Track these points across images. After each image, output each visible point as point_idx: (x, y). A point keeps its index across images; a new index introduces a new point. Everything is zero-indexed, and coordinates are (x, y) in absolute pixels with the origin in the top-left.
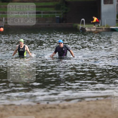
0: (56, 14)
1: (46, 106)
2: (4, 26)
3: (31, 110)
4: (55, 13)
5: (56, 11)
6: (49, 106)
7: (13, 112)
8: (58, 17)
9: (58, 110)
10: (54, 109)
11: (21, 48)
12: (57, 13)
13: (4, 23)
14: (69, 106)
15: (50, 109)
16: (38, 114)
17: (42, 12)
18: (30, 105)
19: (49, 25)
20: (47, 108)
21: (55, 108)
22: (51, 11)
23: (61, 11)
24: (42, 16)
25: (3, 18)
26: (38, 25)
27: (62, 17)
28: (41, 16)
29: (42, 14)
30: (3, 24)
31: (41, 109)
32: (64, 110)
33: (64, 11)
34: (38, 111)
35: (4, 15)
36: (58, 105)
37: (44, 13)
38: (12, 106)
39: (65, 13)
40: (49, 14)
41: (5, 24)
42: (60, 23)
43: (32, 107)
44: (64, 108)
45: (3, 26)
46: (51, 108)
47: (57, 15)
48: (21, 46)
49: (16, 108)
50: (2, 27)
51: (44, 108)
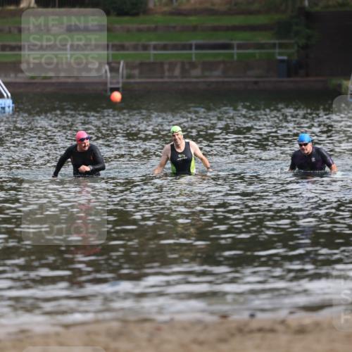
0: (277, 51)
1: (246, 324)
2: (123, 87)
3: (202, 337)
4: (274, 46)
5: (277, 42)
6: (254, 324)
7: (149, 340)
8: (285, 58)
9: (283, 339)
10: (270, 336)
11: (179, 151)
12: (281, 46)
13: (122, 77)
14: (317, 325)
15: (258, 335)
16: (224, 347)
17: (235, 43)
18: (199, 322)
19: (256, 83)
20: (251, 332)
21: (272, 331)
22: (263, 41)
23: (293, 41)
24: (235, 57)
25: (119, 63)
26: (223, 82)
27: (295, 58)
28: (232, 55)
29: (235, 51)
30: (121, 80)
31: (233, 335)
33: (302, 42)
34: (222, 340)
35: (122, 52)
36: (283, 322)
37: (240, 47)
38: (147, 326)
39: (305, 47)
40: (257, 51)
41: (125, 80)
42: (289, 75)
43: (205, 326)
44: (301, 330)
45: (120, 86)
46: (260, 330)
47: (280, 54)
48: (178, 147)
49: (159, 329)
50: (117, 89)
51: (242, 330)
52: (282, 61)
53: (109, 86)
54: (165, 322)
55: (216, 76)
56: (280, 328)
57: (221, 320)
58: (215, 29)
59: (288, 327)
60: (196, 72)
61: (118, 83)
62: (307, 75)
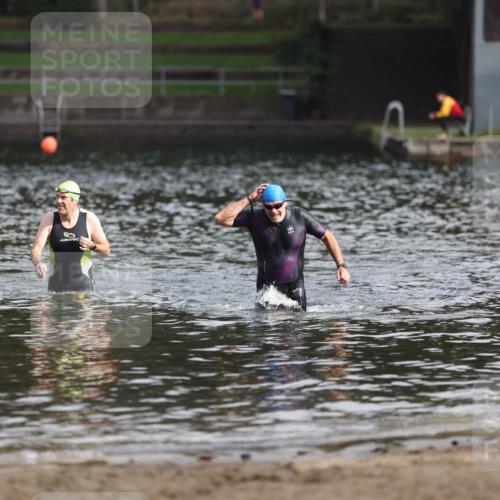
0: (280, 82)
1: (237, 470)
2: (62, 132)
3: (174, 487)
4: (275, 76)
5: (280, 69)
6: (248, 470)
8: (291, 92)
9: (290, 489)
10: (270, 485)
12: (286, 75)
13: (62, 118)
14: (337, 469)
15: (254, 485)
17: (222, 70)
18: (171, 465)
19: (251, 128)
20: (244, 480)
21: (274, 478)
22: (262, 69)
23: (303, 70)
24: (222, 91)
26: (206, 127)
27: (306, 93)
28: (216, 89)
29: (221, 83)
30: (59, 122)
31: (217, 484)
32: (314, 486)
33: (317, 70)
34: (202, 492)
36: (289, 466)
37: (229, 76)
38: (96, 470)
39: (321, 78)
40: (254, 83)
41: (65, 122)
42: (298, 117)
43: (179, 472)
44: (315, 478)
45: (58, 129)
46: (257, 478)
47: (286, 87)
49: (112, 476)
50: (53, 135)
51: (230, 477)
52: (287, 98)
53: (42, 130)
54: (121, 466)
55: (194, 117)
56: (284, 474)
57: (201, 463)
58: (194, 51)
59: (296, 472)
60: (167, 111)
61: (54, 125)
62: (324, 117)
